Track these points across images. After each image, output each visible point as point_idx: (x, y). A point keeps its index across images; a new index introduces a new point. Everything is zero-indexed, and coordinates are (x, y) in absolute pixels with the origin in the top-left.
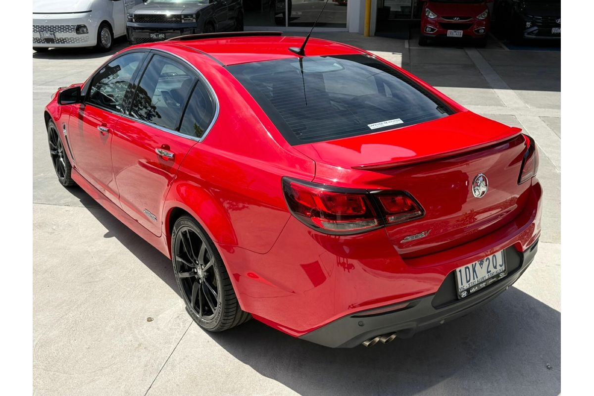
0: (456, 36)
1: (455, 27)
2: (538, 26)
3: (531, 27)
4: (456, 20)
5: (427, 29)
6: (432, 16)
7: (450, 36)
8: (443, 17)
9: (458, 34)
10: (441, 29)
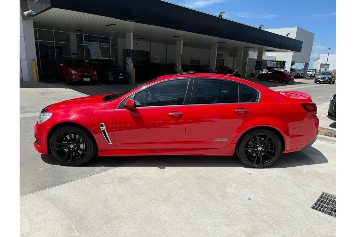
0: (87, 80)
1: (87, 77)
2: (114, 76)
3: (111, 76)
4: (86, 74)
5: (74, 78)
6: (73, 72)
7: (85, 80)
8: (80, 73)
9: (88, 79)
10: (81, 78)
